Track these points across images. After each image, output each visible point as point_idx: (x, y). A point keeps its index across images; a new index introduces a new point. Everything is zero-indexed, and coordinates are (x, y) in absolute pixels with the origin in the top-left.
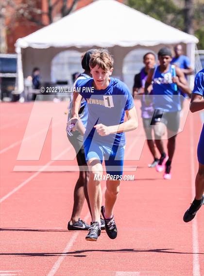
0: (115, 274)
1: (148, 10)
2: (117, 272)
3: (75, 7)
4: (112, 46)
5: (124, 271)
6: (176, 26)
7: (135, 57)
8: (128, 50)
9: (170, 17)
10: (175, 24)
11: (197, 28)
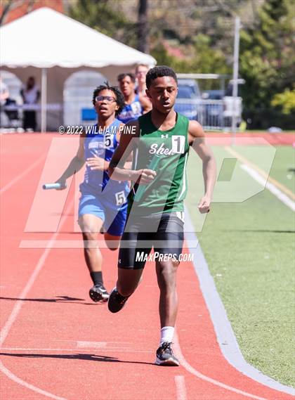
0: (76, 345)
1: (94, 24)
2: (78, 342)
3: (6, 18)
4: (52, 66)
5: (88, 341)
6: (126, 43)
7: (78, 80)
8: (70, 71)
9: (120, 32)
10: (126, 41)
11: (152, 46)
